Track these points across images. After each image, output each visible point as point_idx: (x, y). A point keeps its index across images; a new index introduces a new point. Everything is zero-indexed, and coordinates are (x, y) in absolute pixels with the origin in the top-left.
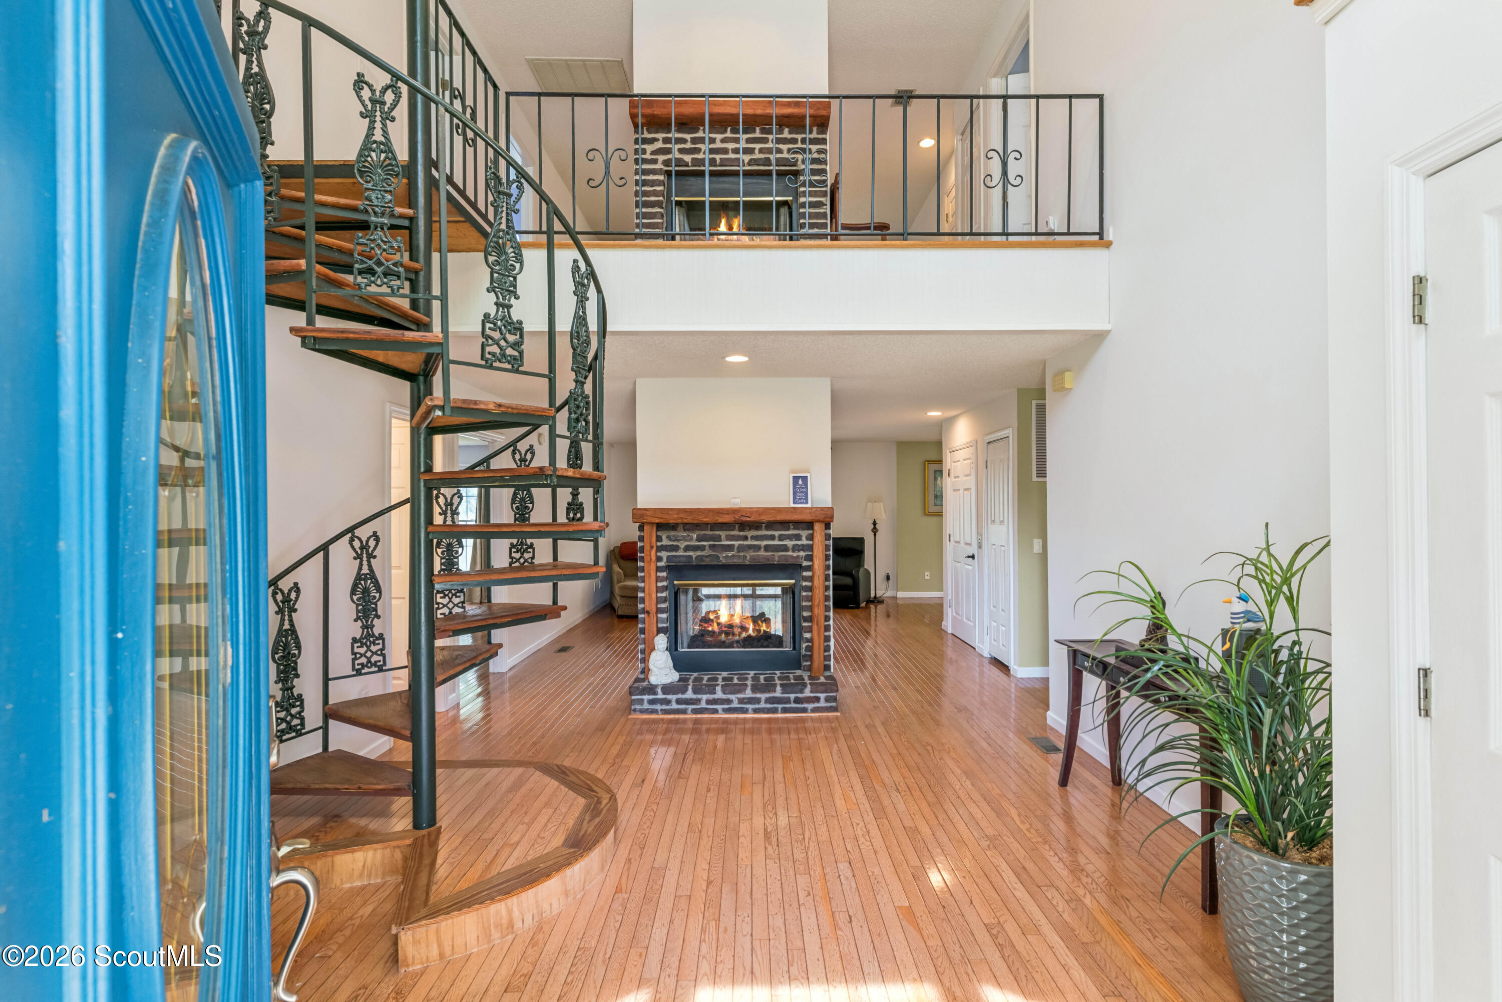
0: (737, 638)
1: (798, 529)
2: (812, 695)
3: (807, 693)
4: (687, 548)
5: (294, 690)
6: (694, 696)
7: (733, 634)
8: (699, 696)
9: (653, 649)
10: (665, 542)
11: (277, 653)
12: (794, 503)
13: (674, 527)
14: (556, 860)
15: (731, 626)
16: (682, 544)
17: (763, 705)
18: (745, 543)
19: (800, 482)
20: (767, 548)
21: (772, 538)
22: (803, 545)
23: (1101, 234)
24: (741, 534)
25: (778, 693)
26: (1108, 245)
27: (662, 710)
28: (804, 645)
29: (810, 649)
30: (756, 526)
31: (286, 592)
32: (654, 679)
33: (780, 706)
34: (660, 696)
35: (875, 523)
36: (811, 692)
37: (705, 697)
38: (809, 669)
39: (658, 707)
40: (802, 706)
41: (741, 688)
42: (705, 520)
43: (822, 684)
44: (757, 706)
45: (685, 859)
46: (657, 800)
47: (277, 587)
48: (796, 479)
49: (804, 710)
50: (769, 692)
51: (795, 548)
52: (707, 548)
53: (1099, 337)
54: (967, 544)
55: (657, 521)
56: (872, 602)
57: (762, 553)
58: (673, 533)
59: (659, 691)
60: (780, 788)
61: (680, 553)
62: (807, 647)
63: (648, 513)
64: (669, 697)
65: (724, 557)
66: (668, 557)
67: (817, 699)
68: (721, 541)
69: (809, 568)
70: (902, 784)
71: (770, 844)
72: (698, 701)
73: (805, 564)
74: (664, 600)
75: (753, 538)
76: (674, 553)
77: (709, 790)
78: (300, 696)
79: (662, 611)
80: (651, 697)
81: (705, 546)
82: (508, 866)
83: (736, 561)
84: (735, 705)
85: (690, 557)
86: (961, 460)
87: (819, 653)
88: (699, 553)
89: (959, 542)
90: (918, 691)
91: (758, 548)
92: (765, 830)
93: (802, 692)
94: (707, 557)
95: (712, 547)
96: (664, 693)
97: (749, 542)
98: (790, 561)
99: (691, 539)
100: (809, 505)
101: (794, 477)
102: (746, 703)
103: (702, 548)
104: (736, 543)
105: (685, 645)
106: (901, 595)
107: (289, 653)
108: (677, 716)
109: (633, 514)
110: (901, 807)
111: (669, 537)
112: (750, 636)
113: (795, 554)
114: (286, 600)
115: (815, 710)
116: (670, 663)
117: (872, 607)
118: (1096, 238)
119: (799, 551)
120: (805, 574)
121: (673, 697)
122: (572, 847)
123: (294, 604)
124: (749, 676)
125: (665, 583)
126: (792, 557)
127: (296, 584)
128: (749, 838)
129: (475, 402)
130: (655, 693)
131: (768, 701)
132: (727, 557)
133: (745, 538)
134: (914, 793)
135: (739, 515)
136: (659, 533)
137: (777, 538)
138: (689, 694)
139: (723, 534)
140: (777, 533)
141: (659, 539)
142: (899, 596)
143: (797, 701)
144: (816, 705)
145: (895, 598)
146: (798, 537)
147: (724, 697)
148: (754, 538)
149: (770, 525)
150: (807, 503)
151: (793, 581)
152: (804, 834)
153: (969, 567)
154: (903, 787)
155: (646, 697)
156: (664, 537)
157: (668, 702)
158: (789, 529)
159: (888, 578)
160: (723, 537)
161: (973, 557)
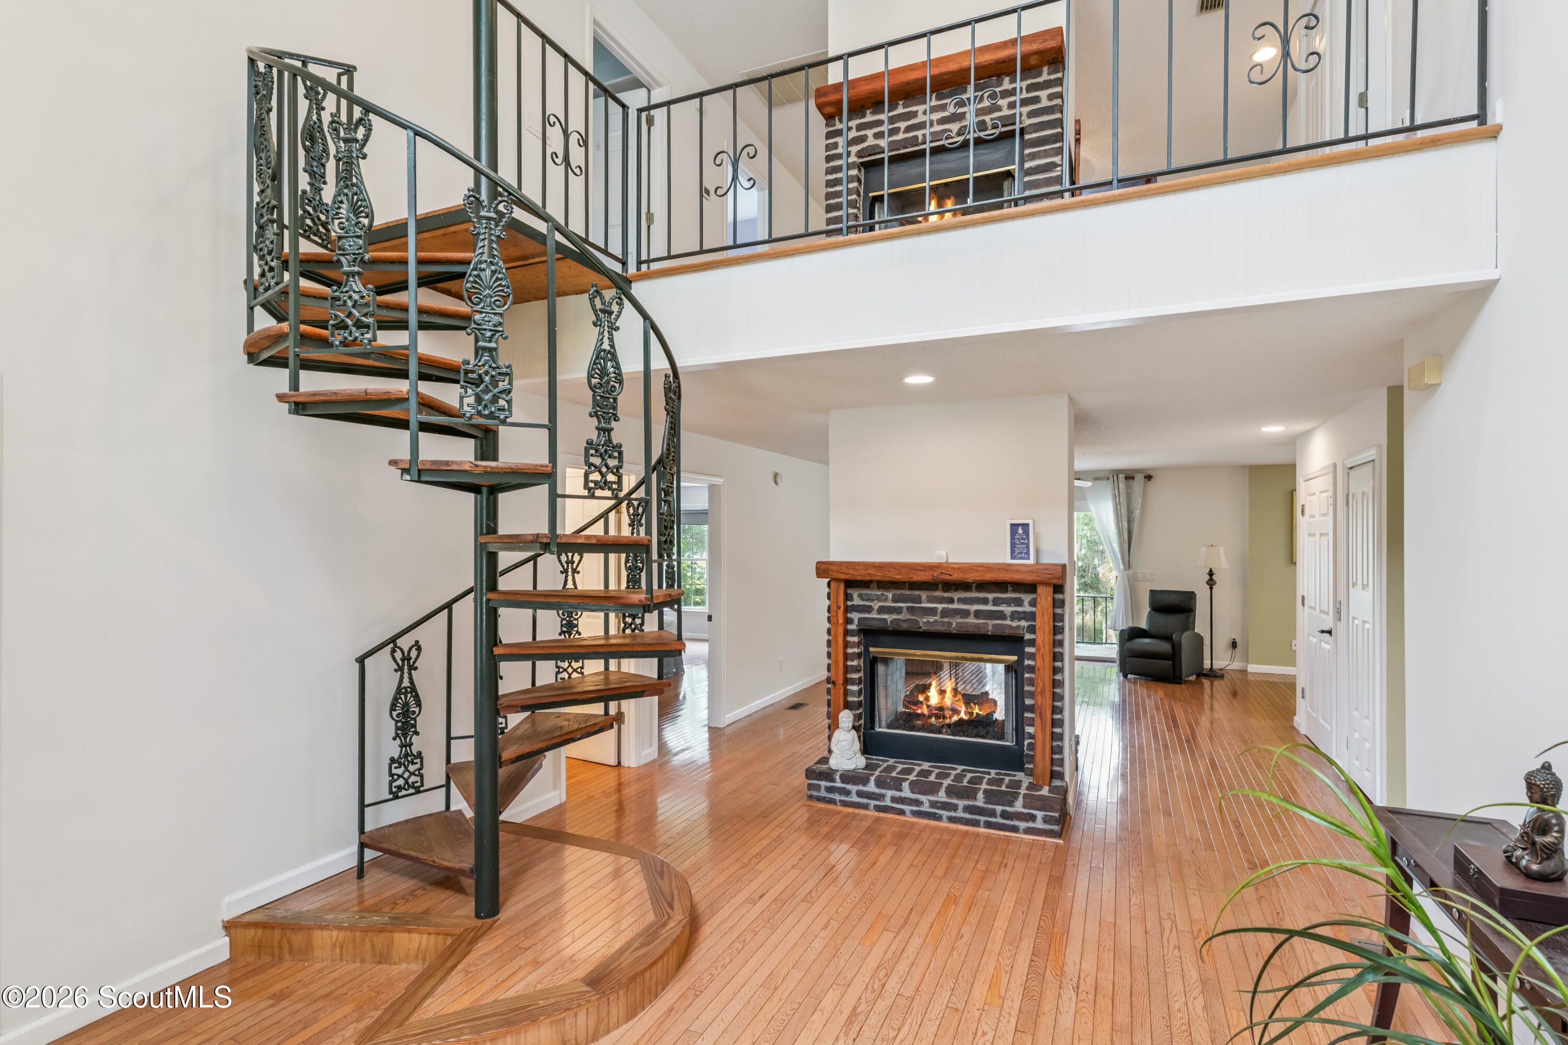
0: (948, 721)
1: (1019, 592)
2: (1026, 811)
3: (1018, 806)
4: (881, 610)
5: (413, 747)
6: (877, 791)
7: (944, 717)
8: (883, 791)
9: (838, 727)
10: (857, 601)
11: (395, 710)
12: (1012, 558)
13: (866, 584)
14: (558, 999)
15: (941, 709)
16: (876, 605)
17: (960, 814)
18: (951, 606)
19: (1020, 531)
20: (978, 614)
21: (985, 601)
22: (1025, 612)
23: (1481, 117)
24: (946, 595)
25: (980, 801)
26: (1494, 134)
27: (840, 801)
28: (1026, 742)
29: (1032, 747)
30: (964, 586)
31: (406, 650)
32: (834, 763)
33: (983, 819)
34: (839, 784)
35: (1211, 573)
36: (1024, 807)
37: (889, 793)
38: (1030, 773)
39: (837, 797)
40: (1012, 823)
41: (932, 789)
42: (898, 577)
43: (1042, 798)
44: (953, 814)
45: (729, 1029)
46: (758, 929)
47: (395, 646)
48: (1014, 527)
49: (1015, 829)
50: (968, 798)
51: (1014, 616)
52: (905, 610)
53: (1483, 291)
54: (1322, 611)
55: (843, 577)
56: (1206, 676)
57: (971, 620)
58: (865, 592)
59: (838, 778)
60: (916, 942)
61: (874, 615)
62: (1029, 744)
63: (833, 567)
64: (849, 787)
65: (925, 622)
66: (860, 619)
67: (1033, 818)
68: (920, 602)
69: (1032, 643)
70: (1089, 979)
71: (846, 1034)
72: (881, 797)
73: (1028, 636)
74: (857, 670)
75: (960, 600)
76: (867, 615)
77: (825, 928)
78: (420, 753)
79: (853, 682)
80: (829, 784)
81: (901, 608)
82: (511, 993)
83: (939, 628)
84: (926, 808)
85: (885, 620)
86: (1318, 493)
87: (1044, 756)
88: (895, 616)
89: (1314, 609)
90: (1202, 822)
91: (965, 613)
92: (855, 1009)
93: (1011, 804)
94: (904, 621)
95: (911, 610)
96: (843, 782)
97: (955, 606)
98: (1008, 632)
99: (886, 600)
100: (1032, 561)
101: (1012, 525)
102: (939, 808)
103: (898, 611)
104: (940, 606)
105: (884, 723)
106: (1252, 668)
107: (408, 710)
108: (857, 811)
109: (817, 568)
110: (1066, 1020)
111: (860, 596)
112: (961, 720)
113: (1014, 624)
114: (407, 658)
115: (1028, 831)
116: (857, 746)
117: (1206, 682)
118: (1474, 124)
119: (1020, 620)
120: (1028, 649)
121: (853, 788)
122: (589, 985)
123: (414, 662)
124: (954, 773)
125: (856, 650)
126: (1010, 627)
127: (417, 642)
128: (826, 1016)
129: (447, 463)
130: (833, 780)
131: (967, 809)
132: (928, 622)
133: (951, 601)
134: (1100, 999)
135: (939, 571)
136: (849, 591)
137: (991, 603)
138: (871, 787)
139: (924, 595)
140: (990, 596)
141: (848, 597)
142: (1249, 670)
143: (1004, 815)
144: (1031, 825)
145: (1244, 672)
146: (1019, 602)
147: (913, 796)
148: (962, 601)
149: (982, 586)
150: (1028, 558)
151: (1015, 658)
152: (899, 1030)
153: (1326, 644)
154: (1088, 985)
155: (823, 784)
156: (855, 596)
157: (848, 793)
158: (1006, 591)
159: (1234, 645)
160: (924, 597)
161: (1330, 632)
